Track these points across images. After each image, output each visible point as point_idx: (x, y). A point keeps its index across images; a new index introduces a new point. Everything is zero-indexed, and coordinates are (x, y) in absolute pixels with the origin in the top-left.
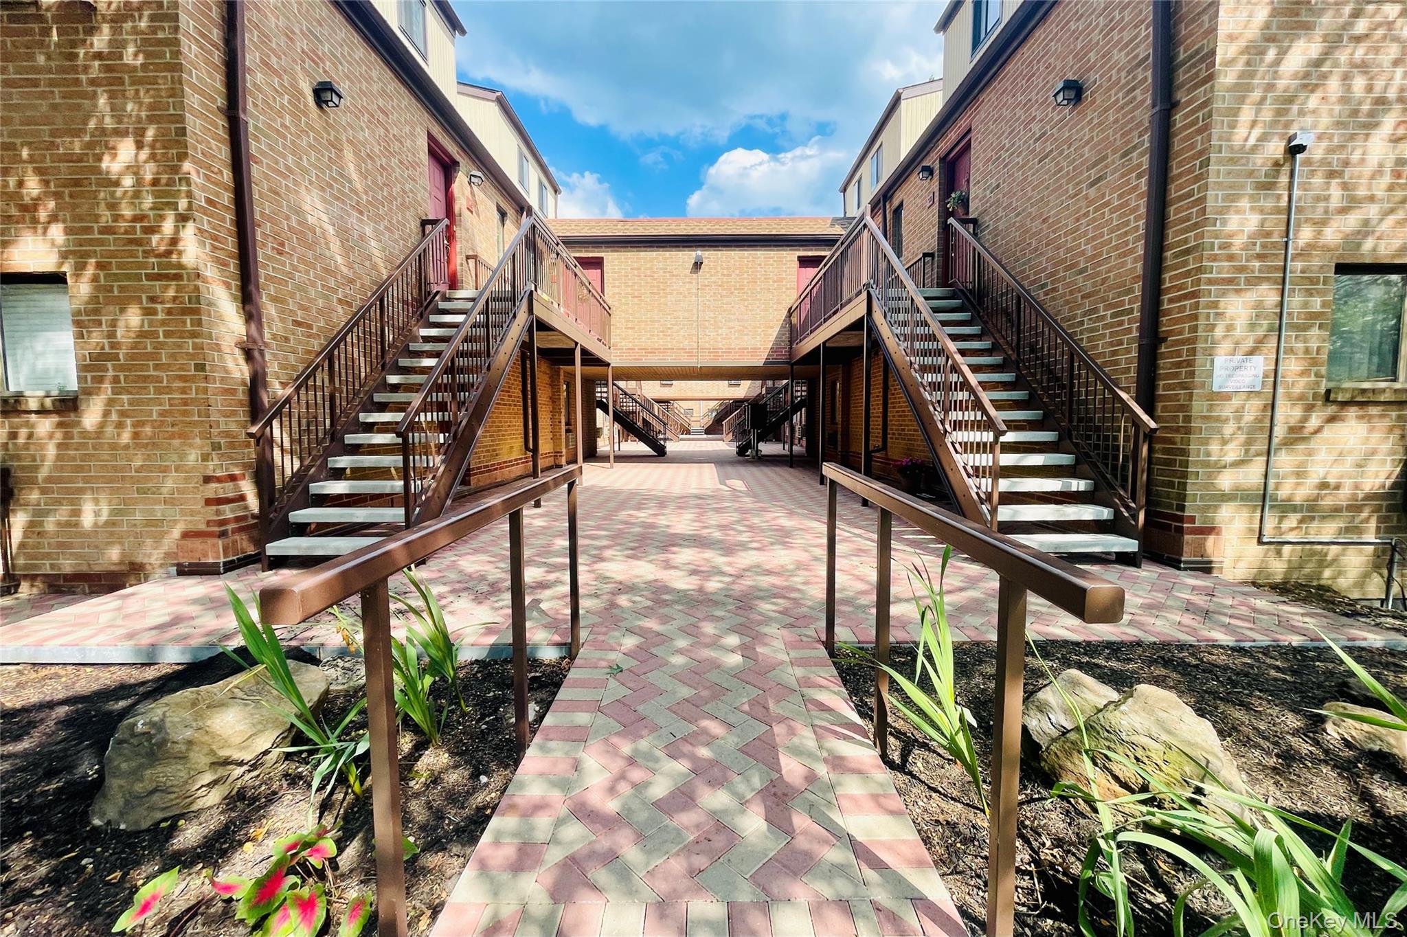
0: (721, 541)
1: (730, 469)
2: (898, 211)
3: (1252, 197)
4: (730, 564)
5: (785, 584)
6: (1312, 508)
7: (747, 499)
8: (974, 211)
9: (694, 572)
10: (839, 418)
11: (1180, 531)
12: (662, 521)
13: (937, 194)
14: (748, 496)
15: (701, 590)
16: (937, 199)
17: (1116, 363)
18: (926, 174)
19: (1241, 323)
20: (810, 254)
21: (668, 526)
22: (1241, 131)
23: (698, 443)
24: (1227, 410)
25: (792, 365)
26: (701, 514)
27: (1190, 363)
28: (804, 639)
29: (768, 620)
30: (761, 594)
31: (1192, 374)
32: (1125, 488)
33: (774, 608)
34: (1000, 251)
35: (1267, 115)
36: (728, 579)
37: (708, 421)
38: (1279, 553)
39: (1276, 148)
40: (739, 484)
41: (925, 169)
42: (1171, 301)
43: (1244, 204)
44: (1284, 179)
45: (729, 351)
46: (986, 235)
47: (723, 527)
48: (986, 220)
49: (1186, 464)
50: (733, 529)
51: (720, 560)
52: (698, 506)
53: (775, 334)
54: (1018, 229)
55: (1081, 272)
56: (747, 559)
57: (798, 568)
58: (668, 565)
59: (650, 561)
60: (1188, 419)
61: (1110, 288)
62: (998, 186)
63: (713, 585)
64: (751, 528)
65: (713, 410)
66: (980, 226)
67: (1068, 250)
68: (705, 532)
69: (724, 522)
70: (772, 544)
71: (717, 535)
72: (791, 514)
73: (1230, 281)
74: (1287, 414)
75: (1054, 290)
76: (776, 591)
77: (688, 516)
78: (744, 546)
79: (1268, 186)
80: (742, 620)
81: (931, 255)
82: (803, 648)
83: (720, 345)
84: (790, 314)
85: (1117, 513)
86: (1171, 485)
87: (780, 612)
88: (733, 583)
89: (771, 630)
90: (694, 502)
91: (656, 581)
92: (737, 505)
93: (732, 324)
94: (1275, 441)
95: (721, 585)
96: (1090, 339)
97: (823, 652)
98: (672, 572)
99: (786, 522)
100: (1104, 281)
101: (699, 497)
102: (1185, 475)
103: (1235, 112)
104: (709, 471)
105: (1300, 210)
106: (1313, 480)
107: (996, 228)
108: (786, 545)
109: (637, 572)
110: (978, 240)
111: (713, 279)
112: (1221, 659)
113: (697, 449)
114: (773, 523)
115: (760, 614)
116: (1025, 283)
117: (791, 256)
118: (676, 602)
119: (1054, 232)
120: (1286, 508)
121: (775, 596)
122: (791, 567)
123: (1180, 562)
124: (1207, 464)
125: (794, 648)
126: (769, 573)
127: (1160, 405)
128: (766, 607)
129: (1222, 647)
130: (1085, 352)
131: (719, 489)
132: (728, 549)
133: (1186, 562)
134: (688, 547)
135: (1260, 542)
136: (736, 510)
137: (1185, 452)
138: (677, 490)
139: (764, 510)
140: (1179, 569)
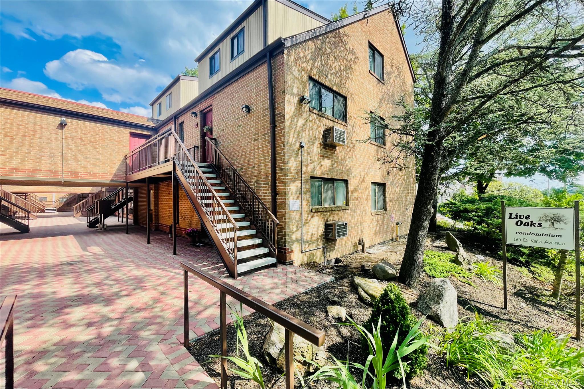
0: (100, 296)
1: (86, 238)
2: (181, 124)
3: (294, 157)
4: (113, 311)
5: (151, 314)
6: (311, 241)
7: (107, 260)
8: (215, 135)
9: (89, 325)
10: (153, 207)
11: (285, 253)
12: (47, 289)
13: (199, 124)
14: (107, 257)
15: (99, 336)
16: (199, 126)
17: (265, 199)
18: (194, 115)
19: (294, 191)
20: (137, 132)
21: (54, 293)
22: (291, 139)
23: (54, 219)
24: (293, 216)
25: (127, 183)
26: (77, 277)
27: (285, 202)
28: (173, 345)
29: (150, 341)
30: (140, 326)
31: (285, 206)
32: (271, 241)
33: (150, 332)
34: (225, 153)
35: (296, 136)
36: (115, 323)
37: (59, 204)
38: (305, 255)
39: (298, 145)
40: (97, 250)
41: (194, 113)
42: (279, 183)
43: (293, 158)
44: (300, 153)
45: (86, 174)
46: (219, 146)
47: (98, 284)
48: (219, 140)
49: (285, 232)
50: (105, 284)
51: (105, 310)
52: (72, 271)
53: (117, 167)
54: (231, 147)
55: (253, 167)
56: (123, 304)
57: (155, 302)
58: (67, 325)
59: (51, 326)
60: (285, 219)
61: (262, 175)
62: (223, 130)
63: (107, 330)
64: (117, 281)
65: (64, 198)
66: (217, 142)
67: (249, 160)
68: (86, 291)
69: (97, 281)
70: (134, 289)
71: (96, 291)
72: (138, 266)
73: (291, 179)
74: (305, 216)
75: (245, 171)
76: (148, 321)
77: (68, 280)
78: (117, 295)
79: (297, 154)
80: (135, 347)
81: (198, 147)
82: (174, 351)
83: (79, 170)
84: (126, 159)
85: (270, 250)
86: (282, 239)
87: (155, 334)
88: (120, 324)
89: (154, 347)
90: (67, 268)
91: (63, 340)
92: (101, 266)
93: (88, 160)
94: (303, 223)
95: (112, 329)
96: (257, 190)
97: (184, 349)
98: (73, 329)
99: (138, 273)
100: (260, 172)
101: (70, 264)
102: (285, 236)
103: (289, 133)
104: (71, 241)
105: (303, 162)
106: (310, 233)
107: (223, 144)
108: (143, 288)
109: (43, 338)
110: (217, 147)
111: (74, 134)
112: (303, 298)
113: (55, 224)
114: (129, 274)
115: (144, 339)
116: (235, 167)
117: (126, 132)
118: (84, 352)
119: (244, 152)
120: (306, 242)
121: (148, 324)
122: (151, 303)
123: (286, 263)
124: (290, 232)
125: (169, 353)
126: (139, 310)
127: (278, 214)
128: (145, 334)
129: (302, 293)
130: (256, 194)
131: (83, 256)
132: (108, 301)
133: (288, 262)
134: (78, 306)
135: (302, 253)
136: (103, 269)
137: (285, 229)
138: (50, 260)
139: (120, 266)
140: (286, 265)
